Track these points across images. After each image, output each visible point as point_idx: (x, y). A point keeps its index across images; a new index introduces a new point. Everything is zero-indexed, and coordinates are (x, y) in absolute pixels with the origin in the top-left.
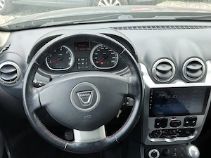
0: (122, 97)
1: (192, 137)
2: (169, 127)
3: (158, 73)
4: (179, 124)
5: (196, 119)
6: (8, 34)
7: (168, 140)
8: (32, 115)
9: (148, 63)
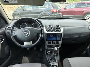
0: (36, 34)
1: (58, 47)
2: (52, 44)
3: (48, 29)
4: (54, 43)
5: (59, 42)
6: (12, 21)
7: (52, 48)
8: (13, 38)
9: (46, 27)
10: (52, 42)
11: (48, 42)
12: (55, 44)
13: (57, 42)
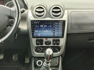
2: (44, 45)
3: (37, 13)
9: (32, 8)
10: (45, 40)
11: (37, 41)
12: (52, 45)
13: (56, 41)
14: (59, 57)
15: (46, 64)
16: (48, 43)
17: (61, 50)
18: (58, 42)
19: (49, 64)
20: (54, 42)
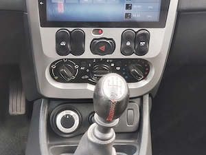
2: (88, 54)
12: (117, 54)
13: (136, 39)
14: (141, 97)
15: (98, 134)
16: (103, 48)
17: (152, 73)
18: (142, 44)
19: (112, 134)
20: (128, 44)
